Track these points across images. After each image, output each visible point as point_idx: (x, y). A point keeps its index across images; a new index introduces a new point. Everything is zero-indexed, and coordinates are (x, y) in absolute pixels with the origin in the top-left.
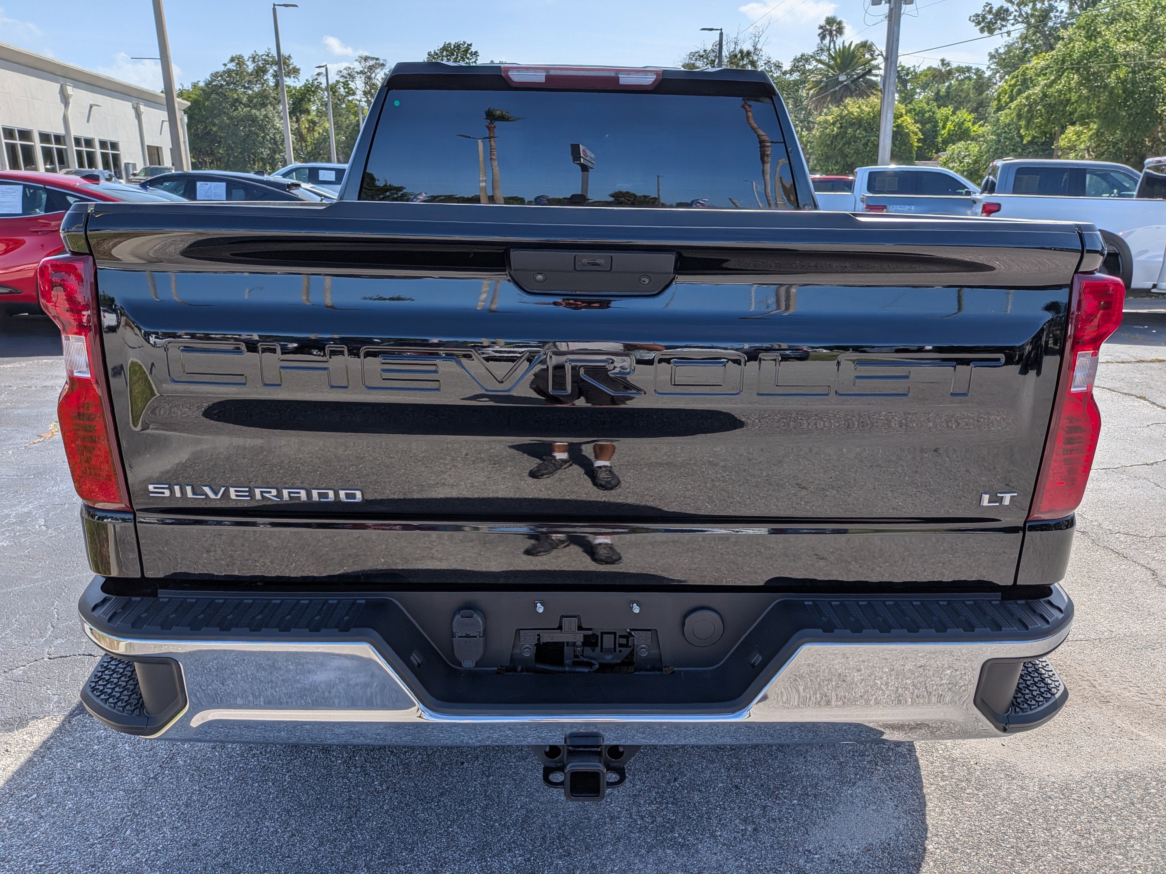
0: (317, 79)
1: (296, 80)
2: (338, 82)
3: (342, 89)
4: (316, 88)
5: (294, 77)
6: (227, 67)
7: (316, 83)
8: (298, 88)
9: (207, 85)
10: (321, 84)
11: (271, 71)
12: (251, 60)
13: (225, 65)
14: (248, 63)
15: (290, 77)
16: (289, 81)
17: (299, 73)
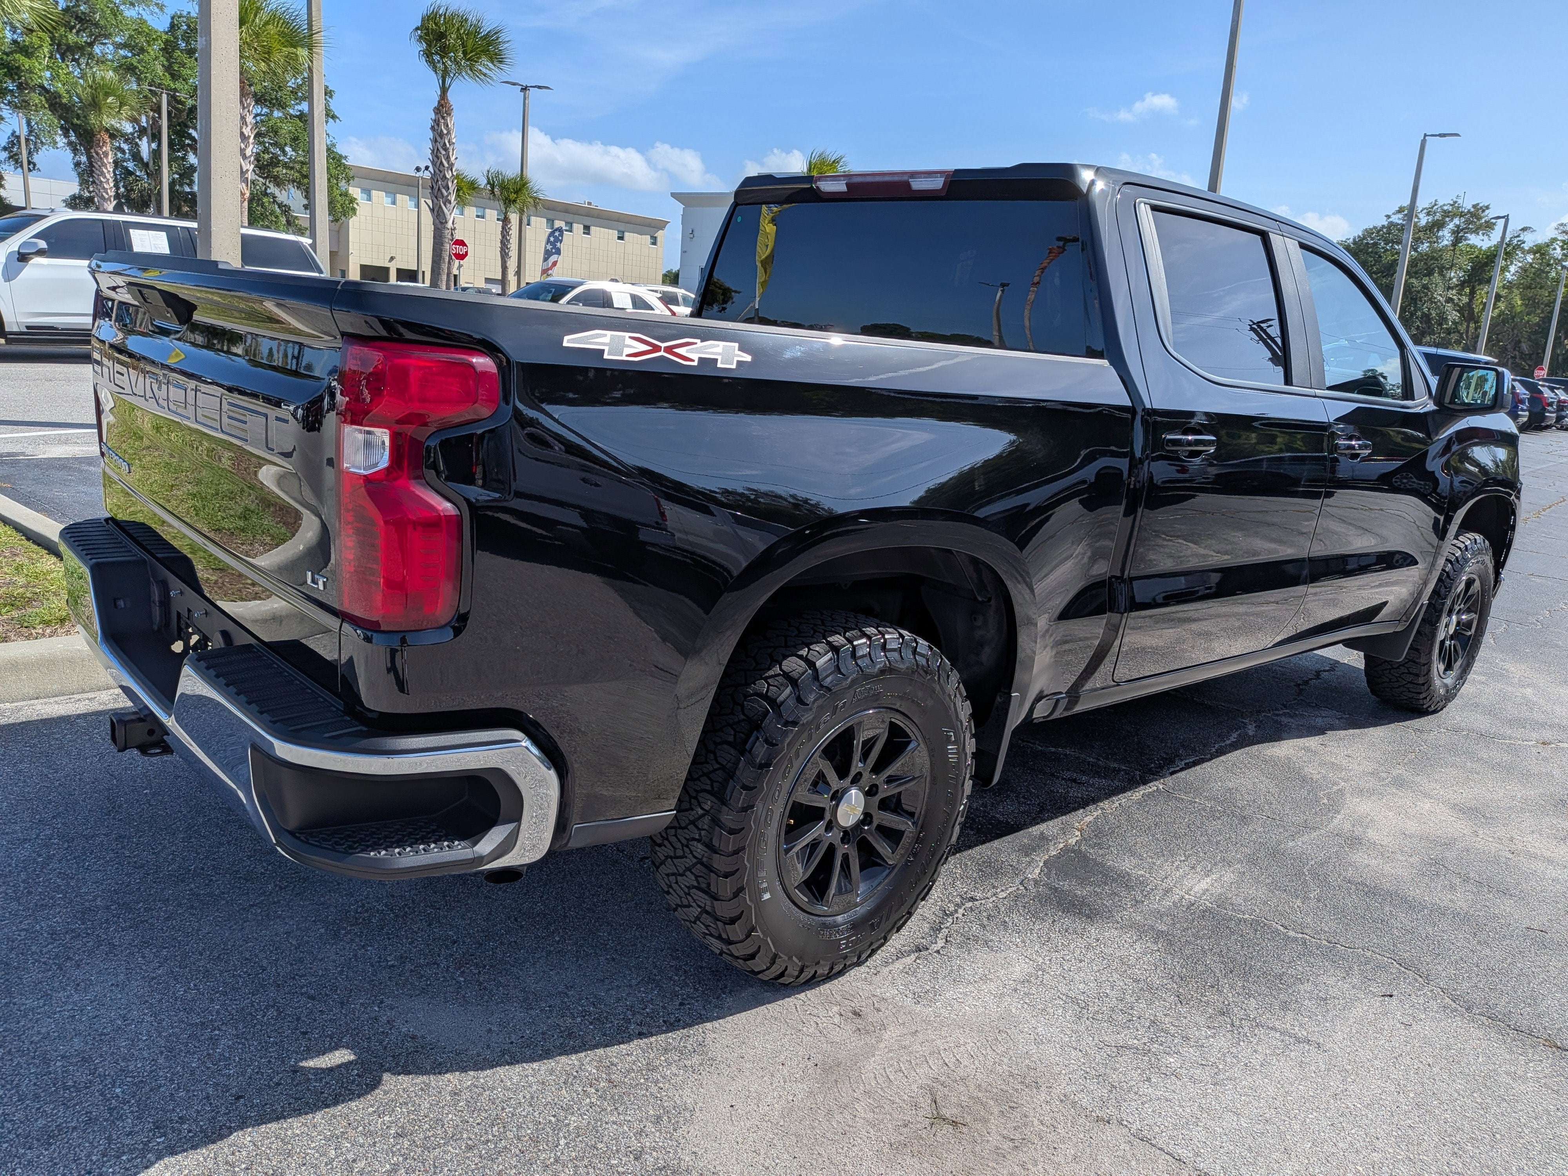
0: (1518, 236)
1: (1486, 238)
2: (1554, 240)
3: (1559, 250)
4: (1514, 248)
5: (1483, 234)
6: (1391, 220)
7: (1515, 242)
8: (1483, 248)
9: (1355, 243)
10: (1524, 243)
11: (1451, 226)
12: (1425, 211)
13: (1388, 217)
14: (1421, 216)
15: (1478, 234)
16: (1475, 240)
17: (1493, 229)
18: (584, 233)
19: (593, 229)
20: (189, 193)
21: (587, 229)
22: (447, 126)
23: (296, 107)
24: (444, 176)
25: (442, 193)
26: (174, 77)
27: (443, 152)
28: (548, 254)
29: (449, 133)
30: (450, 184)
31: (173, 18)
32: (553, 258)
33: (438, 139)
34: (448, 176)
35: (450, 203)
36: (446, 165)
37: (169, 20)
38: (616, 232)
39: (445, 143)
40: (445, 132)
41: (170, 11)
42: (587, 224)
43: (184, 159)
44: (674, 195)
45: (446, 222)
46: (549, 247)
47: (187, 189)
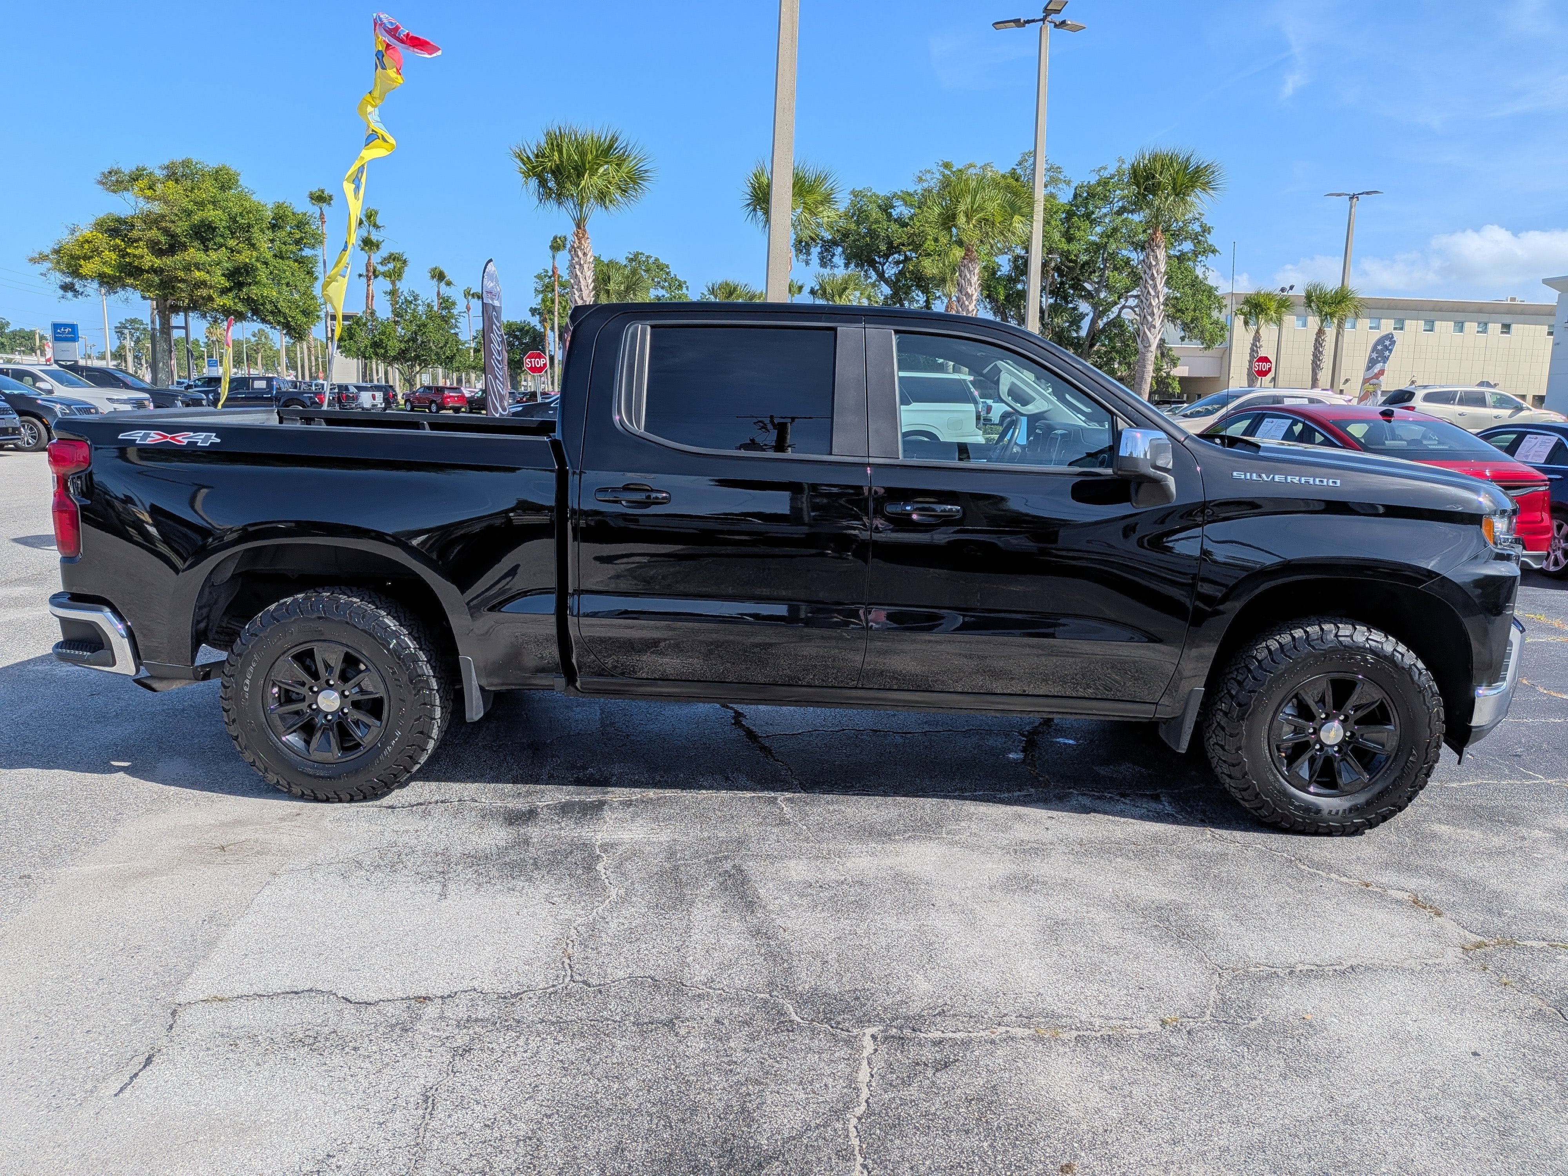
18: (1502, 332)
19: (1513, 326)
20: (1075, 338)
21: (1506, 328)
22: (1157, 257)
23: (1177, 248)
24: (1151, 304)
25: (1147, 320)
26: (1070, 239)
27: (1151, 282)
28: (1372, 363)
29: (1157, 264)
30: (1156, 311)
31: (1076, 189)
32: (1379, 366)
33: (1147, 271)
34: (1154, 304)
35: (1155, 327)
36: (1152, 292)
37: (1073, 191)
38: (1547, 327)
39: (1153, 274)
40: (1154, 263)
41: (1074, 185)
42: (1507, 322)
43: (1075, 309)
44: (1546, 282)
45: (1150, 346)
46: (1374, 355)
47: (1075, 335)
